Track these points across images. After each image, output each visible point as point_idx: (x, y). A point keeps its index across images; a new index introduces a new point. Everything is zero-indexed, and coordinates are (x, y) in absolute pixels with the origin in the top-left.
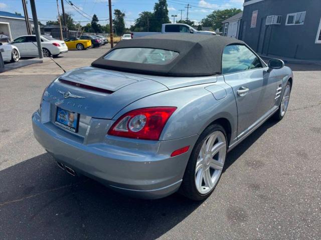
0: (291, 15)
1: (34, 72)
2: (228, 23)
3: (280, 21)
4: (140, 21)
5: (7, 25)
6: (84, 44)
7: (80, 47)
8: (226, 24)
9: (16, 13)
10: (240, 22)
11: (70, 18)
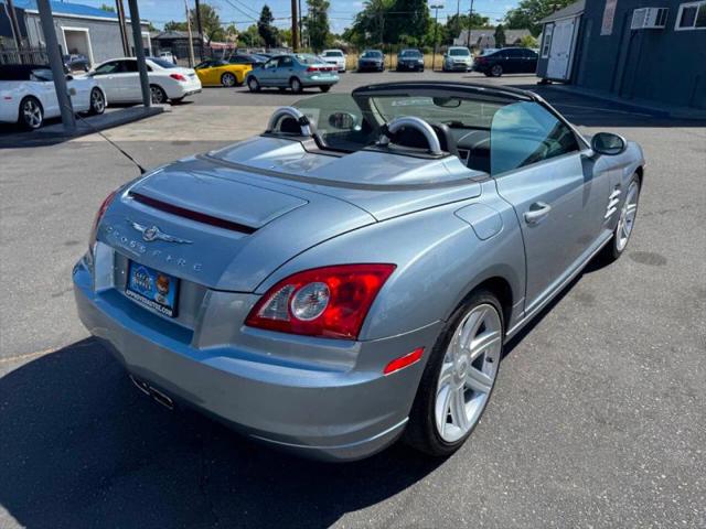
0: (688, 5)
1: (132, 136)
2: (553, 22)
3: (663, 20)
4: (365, 18)
5: (84, 33)
6: (236, 74)
7: (228, 81)
8: (548, 26)
9: (104, 8)
10: (578, 21)
11: (213, 13)
